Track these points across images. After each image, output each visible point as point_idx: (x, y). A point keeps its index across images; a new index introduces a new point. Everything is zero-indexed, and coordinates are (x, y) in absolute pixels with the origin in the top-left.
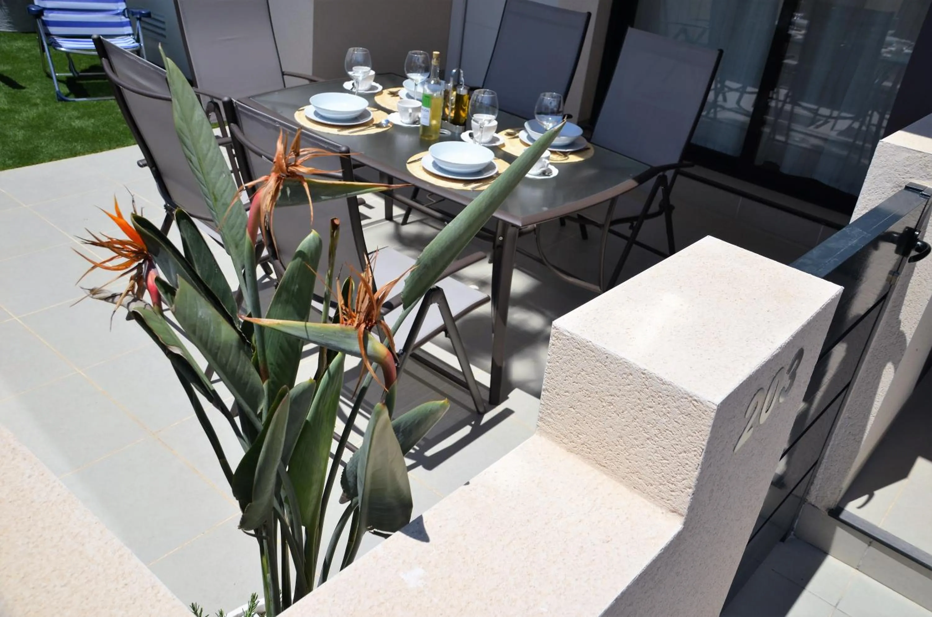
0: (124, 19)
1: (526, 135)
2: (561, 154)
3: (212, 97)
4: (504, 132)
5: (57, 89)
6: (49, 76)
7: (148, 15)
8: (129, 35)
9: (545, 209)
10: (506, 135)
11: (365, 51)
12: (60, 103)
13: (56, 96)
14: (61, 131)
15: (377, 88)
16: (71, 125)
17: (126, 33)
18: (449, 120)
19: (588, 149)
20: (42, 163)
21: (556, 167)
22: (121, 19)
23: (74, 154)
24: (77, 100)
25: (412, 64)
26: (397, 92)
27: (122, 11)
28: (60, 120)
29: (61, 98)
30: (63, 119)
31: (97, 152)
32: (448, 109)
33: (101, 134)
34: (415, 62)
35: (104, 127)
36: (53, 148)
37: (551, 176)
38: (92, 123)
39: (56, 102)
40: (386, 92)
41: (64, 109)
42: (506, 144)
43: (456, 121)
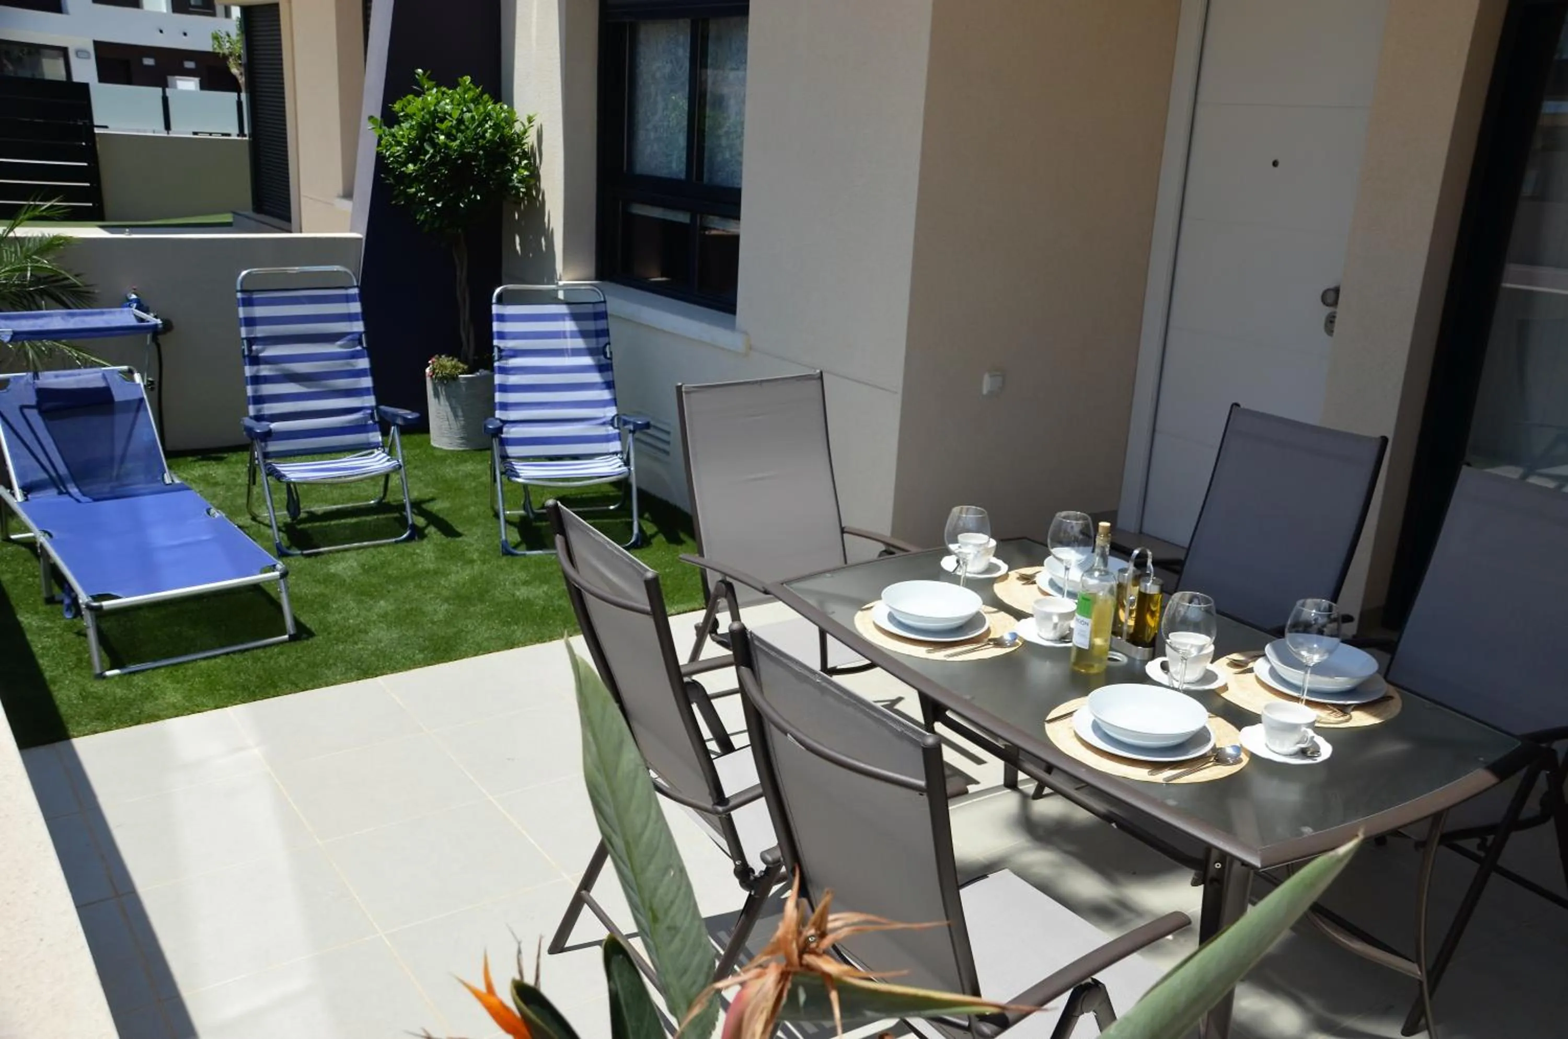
0: (611, 430)
1: (1267, 667)
2: (1335, 709)
3: (725, 574)
4: (1224, 660)
5: (504, 537)
6: (497, 515)
7: (647, 425)
8: (616, 453)
9: (1307, 830)
10: (1228, 664)
11: (982, 513)
12: (505, 558)
13: (501, 546)
14: (498, 604)
15: (998, 568)
16: (513, 595)
17: (612, 450)
18: (1125, 635)
19: (1391, 698)
20: (463, 657)
21: (1328, 740)
22: (607, 430)
23: (510, 644)
24: (528, 553)
25: (1062, 535)
26: (1033, 576)
27: (610, 418)
28: (500, 585)
29: (507, 552)
30: (505, 584)
31: (545, 642)
32: (1124, 611)
33: (554, 610)
34: (1065, 532)
35: (560, 598)
36: (483, 633)
37: (1319, 760)
38: (544, 592)
39: (499, 557)
40: (1014, 574)
41: (508, 568)
42: (1229, 686)
43: (1136, 638)
